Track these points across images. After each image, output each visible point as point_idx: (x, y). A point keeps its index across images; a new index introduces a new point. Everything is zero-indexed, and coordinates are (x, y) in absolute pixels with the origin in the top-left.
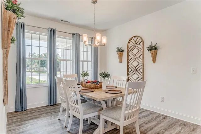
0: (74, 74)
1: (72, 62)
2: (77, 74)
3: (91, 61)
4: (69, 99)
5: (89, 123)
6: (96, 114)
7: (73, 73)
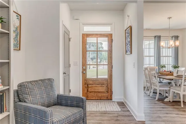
0: (156, 66)
1: (154, 57)
2: (158, 67)
3: (172, 56)
4: (151, 79)
5: (164, 96)
6: (168, 89)
7: (154, 65)
